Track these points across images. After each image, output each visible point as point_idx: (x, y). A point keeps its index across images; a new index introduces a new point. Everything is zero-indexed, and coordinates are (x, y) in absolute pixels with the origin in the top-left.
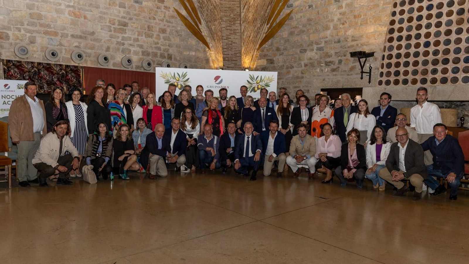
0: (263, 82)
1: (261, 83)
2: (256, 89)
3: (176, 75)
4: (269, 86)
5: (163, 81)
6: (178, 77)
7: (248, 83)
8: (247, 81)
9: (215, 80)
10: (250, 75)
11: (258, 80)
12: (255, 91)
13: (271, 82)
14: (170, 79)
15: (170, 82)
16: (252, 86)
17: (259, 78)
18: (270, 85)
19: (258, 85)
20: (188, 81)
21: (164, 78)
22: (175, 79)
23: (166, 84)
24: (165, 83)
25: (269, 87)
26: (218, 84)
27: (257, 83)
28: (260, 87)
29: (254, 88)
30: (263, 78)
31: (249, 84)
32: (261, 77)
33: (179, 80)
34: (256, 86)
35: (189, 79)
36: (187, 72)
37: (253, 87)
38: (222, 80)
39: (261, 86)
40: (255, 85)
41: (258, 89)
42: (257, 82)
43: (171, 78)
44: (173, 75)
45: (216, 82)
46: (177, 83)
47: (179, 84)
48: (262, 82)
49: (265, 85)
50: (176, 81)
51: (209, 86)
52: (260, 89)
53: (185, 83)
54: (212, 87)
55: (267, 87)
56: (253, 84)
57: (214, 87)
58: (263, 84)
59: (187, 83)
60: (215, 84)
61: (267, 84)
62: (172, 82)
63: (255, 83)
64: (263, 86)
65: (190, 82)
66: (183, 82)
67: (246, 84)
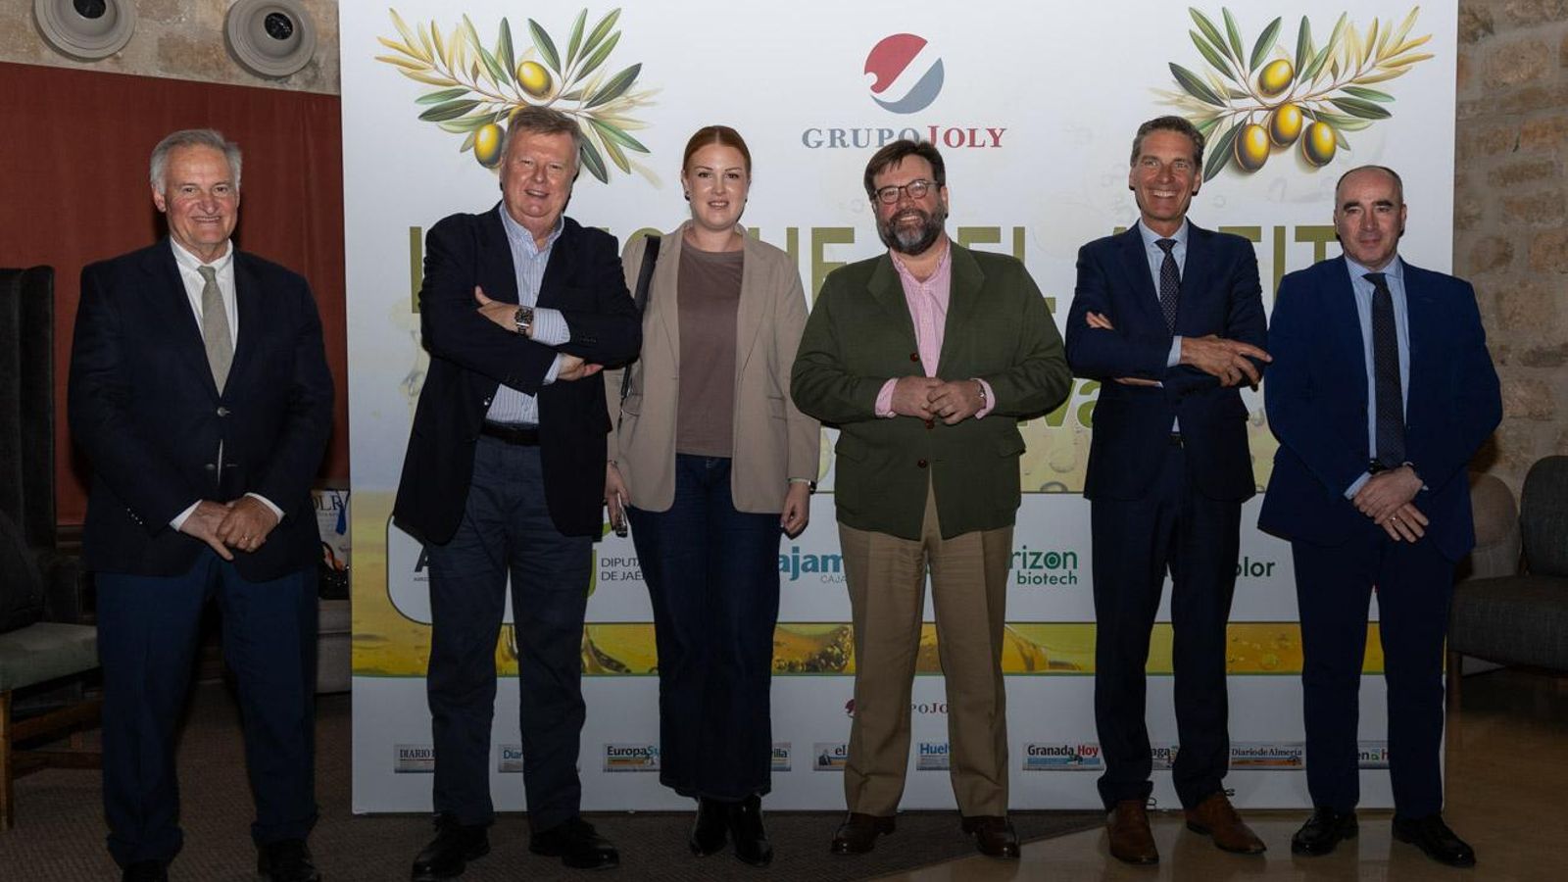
0: (1326, 80)
1: (1300, 90)
2: (1258, 141)
3: (525, 45)
4: (1382, 113)
5: (410, 95)
6: (540, 57)
7: (1177, 89)
8: (1175, 69)
9: (873, 78)
10: (1199, 17)
11: (1270, 55)
12: (1249, 165)
13: (1396, 69)
14: (466, 80)
15: (473, 104)
16: (1217, 119)
17: (1285, 43)
19: (1276, 110)
20: (634, 90)
21: (413, 71)
22: (516, 76)
23: (431, 126)
24: (428, 116)
25: (1378, 124)
26: (896, 108)
27: (1265, 88)
28: (1290, 120)
29: (1240, 132)
30: (1318, 41)
31: (1192, 100)
32: (1304, 24)
33: (548, 85)
34: (1260, 117)
35: (635, 70)
36: (613, 17)
37: (1227, 125)
38: (936, 76)
39: (1304, 112)
40: (1250, 102)
41: (1278, 139)
42: (1262, 83)
43: (476, 72)
44: (491, 43)
45: (882, 96)
48: (1314, 75)
49: (1337, 102)
50: (520, 97)
51: (817, 133)
52: (1292, 142)
53: (607, 115)
54: (849, 138)
55: (1363, 122)
56: (1225, 102)
57: (862, 141)
58: (1324, 99)
59: (618, 114)
60: (880, 107)
61: (1356, 97)
62: (490, 108)
63: (1251, 86)
64: (1321, 117)
65: (644, 101)
66: (587, 107)
67: (1164, 99)
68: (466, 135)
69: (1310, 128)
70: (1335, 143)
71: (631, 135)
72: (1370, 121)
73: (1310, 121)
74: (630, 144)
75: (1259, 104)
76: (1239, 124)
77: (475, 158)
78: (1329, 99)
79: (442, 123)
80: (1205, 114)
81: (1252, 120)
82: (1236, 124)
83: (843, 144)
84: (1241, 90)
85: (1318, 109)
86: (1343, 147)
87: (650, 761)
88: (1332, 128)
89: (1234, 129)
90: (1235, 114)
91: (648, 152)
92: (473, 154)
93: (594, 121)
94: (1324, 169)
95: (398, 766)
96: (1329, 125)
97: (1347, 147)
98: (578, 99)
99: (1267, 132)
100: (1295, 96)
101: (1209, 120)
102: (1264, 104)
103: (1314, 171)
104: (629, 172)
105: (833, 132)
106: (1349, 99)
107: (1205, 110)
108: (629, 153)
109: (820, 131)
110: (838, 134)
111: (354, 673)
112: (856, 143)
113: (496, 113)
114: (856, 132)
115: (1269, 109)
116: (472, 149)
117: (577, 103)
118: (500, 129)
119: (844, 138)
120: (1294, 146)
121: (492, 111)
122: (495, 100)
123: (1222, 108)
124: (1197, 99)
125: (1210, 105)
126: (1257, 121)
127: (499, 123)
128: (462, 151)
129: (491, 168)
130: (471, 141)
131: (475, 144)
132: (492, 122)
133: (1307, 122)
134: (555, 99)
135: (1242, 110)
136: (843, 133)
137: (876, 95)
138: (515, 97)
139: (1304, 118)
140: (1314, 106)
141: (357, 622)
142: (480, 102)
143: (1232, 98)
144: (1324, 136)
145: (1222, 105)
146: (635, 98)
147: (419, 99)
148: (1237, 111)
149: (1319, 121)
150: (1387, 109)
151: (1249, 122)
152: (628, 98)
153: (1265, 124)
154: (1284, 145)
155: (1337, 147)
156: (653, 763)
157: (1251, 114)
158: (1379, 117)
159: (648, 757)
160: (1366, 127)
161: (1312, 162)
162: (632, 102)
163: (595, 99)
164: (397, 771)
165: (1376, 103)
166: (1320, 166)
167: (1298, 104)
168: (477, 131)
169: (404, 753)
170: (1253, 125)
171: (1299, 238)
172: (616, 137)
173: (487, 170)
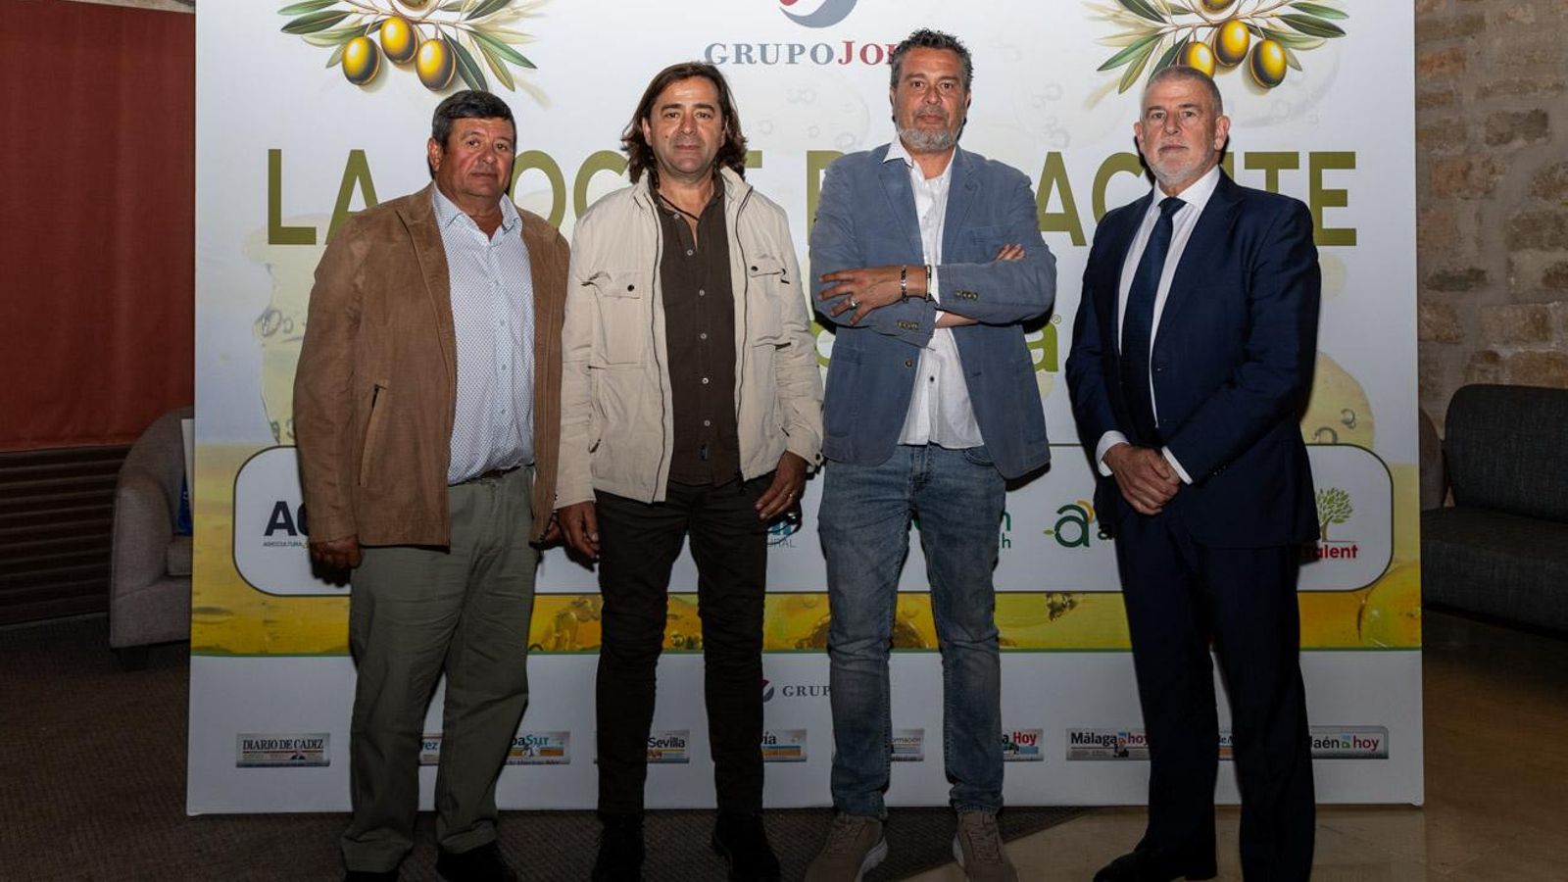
1: (1246, 6)
2: (1202, 59)
4: (1334, 31)
7: (1113, 4)
16: (1157, 37)
18: (1344, 15)
19: (1221, 26)
20: (520, 1)
23: (295, 38)
24: (293, 28)
25: (1331, 42)
26: (808, 21)
27: (1208, 3)
28: (1237, 38)
29: (1182, 49)
31: (1130, 16)
34: (1204, 34)
37: (1167, 43)
39: (1252, 29)
40: (1193, 19)
41: (1224, 58)
45: (793, 8)
46: (410, 23)
47: (427, 31)
49: (1286, 19)
50: (394, 8)
51: (721, 48)
52: (1238, 61)
53: (488, 27)
54: (756, 54)
55: (1314, 40)
56: (1166, 18)
57: (770, 57)
58: (1272, 16)
59: (501, 27)
60: (789, 20)
61: (1307, 14)
62: (360, 20)
63: (1194, 3)
64: (1270, 35)
65: (532, 12)
66: (468, 18)
67: (1102, 15)
68: (335, 48)
69: (1258, 47)
70: (1285, 62)
71: (517, 50)
72: (1321, 40)
73: (1260, 39)
74: (512, 58)
75: (1200, 20)
76: (1182, 41)
77: (344, 75)
78: (1277, 16)
79: (307, 36)
80: (1144, 30)
81: (1195, 37)
82: (1178, 40)
83: (749, 60)
84: (1183, 6)
85: (1266, 26)
86: (1291, 66)
87: (529, 752)
88: (1283, 48)
89: (1176, 47)
90: (1176, 31)
91: (535, 67)
92: (342, 71)
93: (476, 34)
94: (1274, 91)
95: (241, 759)
96: (1279, 44)
97: (1299, 68)
98: (459, 10)
99: (1212, 50)
100: (1241, 12)
101: (1147, 37)
102: (1208, 21)
103: (1263, 93)
104: (514, 90)
105: (738, 47)
106: (1299, 16)
107: (1143, 26)
108: (512, 68)
109: (724, 46)
110: (744, 49)
111: (192, 652)
112: (764, 59)
113: (367, 26)
114: (763, 48)
115: (1212, 26)
116: (340, 64)
117: (459, 14)
118: (371, 43)
119: (751, 54)
120: (1241, 66)
121: (364, 23)
122: (365, 11)
123: (1164, 25)
124: (1134, 14)
125: (1149, 20)
126: (1199, 39)
127: (370, 36)
128: (328, 66)
129: (359, 85)
130: (339, 56)
131: (344, 59)
132: (363, 36)
133: (1254, 40)
134: (432, 11)
135: (1183, 27)
136: (749, 48)
137: (788, 8)
138: (389, 9)
139: (1251, 35)
140: (1261, 23)
141: (198, 594)
142: (352, 12)
143: (1174, 13)
144: (1273, 55)
145: (1164, 21)
146: (521, 10)
147: (283, 10)
148: (1179, 28)
149: (1267, 39)
150: (1340, 27)
151: (1191, 39)
152: (513, 9)
153: (1209, 42)
154: (1232, 64)
155: (1288, 67)
156: (532, 755)
157: (1194, 31)
158: (1334, 36)
159: (527, 747)
160: (1320, 45)
161: (1262, 84)
162: (518, 13)
163: (477, 10)
164: (239, 765)
165: (1327, 20)
166: (1269, 88)
167: (1247, 21)
168: (346, 45)
169: (248, 745)
170: (1196, 42)
171: (1247, 167)
172: (499, 51)
173: (357, 87)
